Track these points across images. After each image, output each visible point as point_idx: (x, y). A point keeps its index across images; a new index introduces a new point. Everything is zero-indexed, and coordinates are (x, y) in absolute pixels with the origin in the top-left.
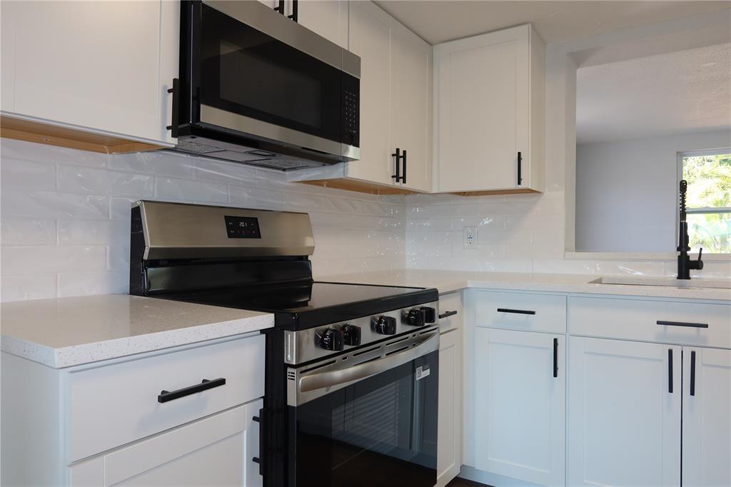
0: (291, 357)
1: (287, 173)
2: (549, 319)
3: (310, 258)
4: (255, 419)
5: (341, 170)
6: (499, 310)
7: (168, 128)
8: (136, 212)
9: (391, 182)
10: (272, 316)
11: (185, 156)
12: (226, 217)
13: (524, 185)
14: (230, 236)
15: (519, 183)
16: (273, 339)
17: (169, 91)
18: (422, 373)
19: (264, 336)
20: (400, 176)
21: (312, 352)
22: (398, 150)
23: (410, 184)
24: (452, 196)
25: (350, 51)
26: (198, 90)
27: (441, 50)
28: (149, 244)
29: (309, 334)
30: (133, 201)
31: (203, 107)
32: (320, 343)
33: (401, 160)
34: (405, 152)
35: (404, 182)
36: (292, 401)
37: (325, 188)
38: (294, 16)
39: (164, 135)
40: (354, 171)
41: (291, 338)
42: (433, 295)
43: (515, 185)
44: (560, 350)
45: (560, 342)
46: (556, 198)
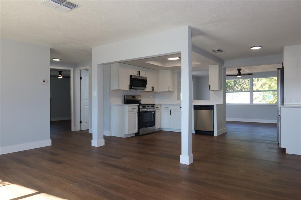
0: (140, 108)
2: (170, 108)
3: (141, 101)
4: (137, 113)
6: (164, 107)
7: (129, 89)
9: (151, 91)
14: (133, 98)
16: (139, 106)
17: (129, 86)
18: (153, 113)
20: (153, 90)
21: (142, 108)
22: (152, 87)
23: (154, 91)
25: (146, 77)
26: (131, 85)
28: (126, 99)
29: (142, 106)
30: (124, 95)
31: (132, 87)
32: (142, 107)
36: (140, 111)
37: (145, 92)
40: (146, 90)
41: (140, 106)
42: (155, 104)
43: (168, 91)
44: (171, 112)
45: (171, 110)
46: (176, 92)
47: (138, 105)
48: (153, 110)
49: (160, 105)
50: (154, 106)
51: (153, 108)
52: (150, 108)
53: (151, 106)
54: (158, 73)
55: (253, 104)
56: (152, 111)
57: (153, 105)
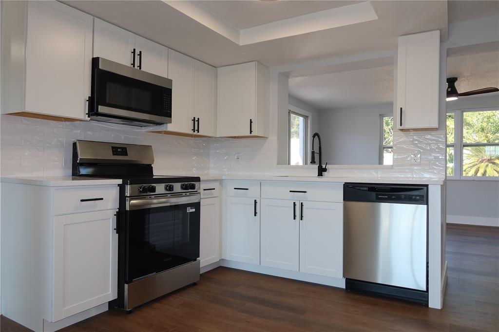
0: (128, 194)
1: (143, 128)
2: (253, 193)
3: (152, 165)
4: (115, 215)
5: (165, 126)
6: (235, 189)
7: (87, 114)
8: (75, 145)
9: (191, 132)
10: (121, 180)
11: (95, 122)
12: (112, 147)
13: (253, 134)
14: (114, 154)
15: (251, 133)
16: (122, 188)
17: (87, 101)
18: (191, 210)
19: (119, 187)
20: (195, 129)
21: (136, 193)
22: (194, 118)
23: (201, 133)
24: (229, 138)
25: (169, 78)
26: (98, 100)
27: (220, 70)
28: (80, 157)
30: (73, 140)
31: (99, 106)
33: (196, 123)
34: (198, 119)
35: (198, 132)
36: (128, 208)
37: (163, 135)
38: (140, 66)
39: (85, 117)
40: (170, 127)
41: (127, 188)
43: (248, 134)
44: (258, 205)
45: (258, 201)
46: (273, 140)
47: (120, 181)
48: (193, 199)
49: (221, 181)
50: (193, 187)
51: (191, 194)
52: (178, 195)
53: (183, 187)
54: (216, 76)
55: (462, 179)
56: (186, 206)
57: (190, 183)
